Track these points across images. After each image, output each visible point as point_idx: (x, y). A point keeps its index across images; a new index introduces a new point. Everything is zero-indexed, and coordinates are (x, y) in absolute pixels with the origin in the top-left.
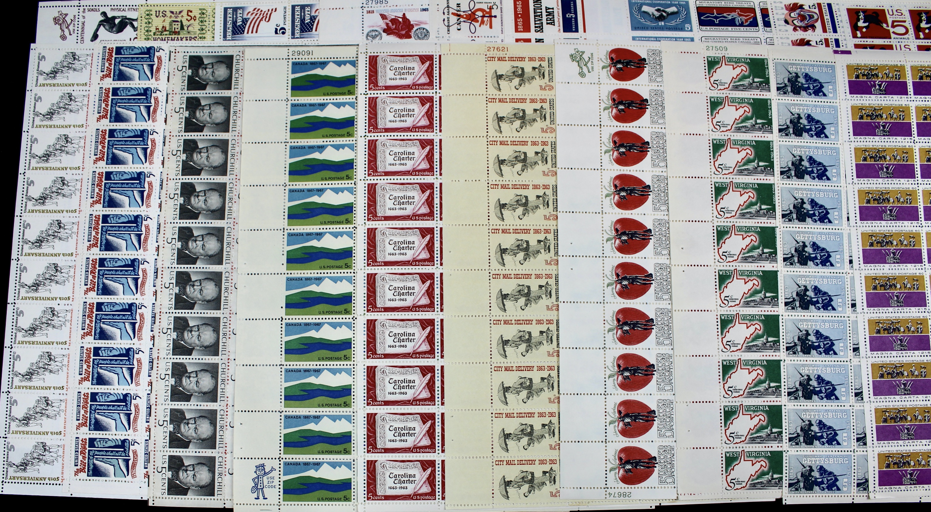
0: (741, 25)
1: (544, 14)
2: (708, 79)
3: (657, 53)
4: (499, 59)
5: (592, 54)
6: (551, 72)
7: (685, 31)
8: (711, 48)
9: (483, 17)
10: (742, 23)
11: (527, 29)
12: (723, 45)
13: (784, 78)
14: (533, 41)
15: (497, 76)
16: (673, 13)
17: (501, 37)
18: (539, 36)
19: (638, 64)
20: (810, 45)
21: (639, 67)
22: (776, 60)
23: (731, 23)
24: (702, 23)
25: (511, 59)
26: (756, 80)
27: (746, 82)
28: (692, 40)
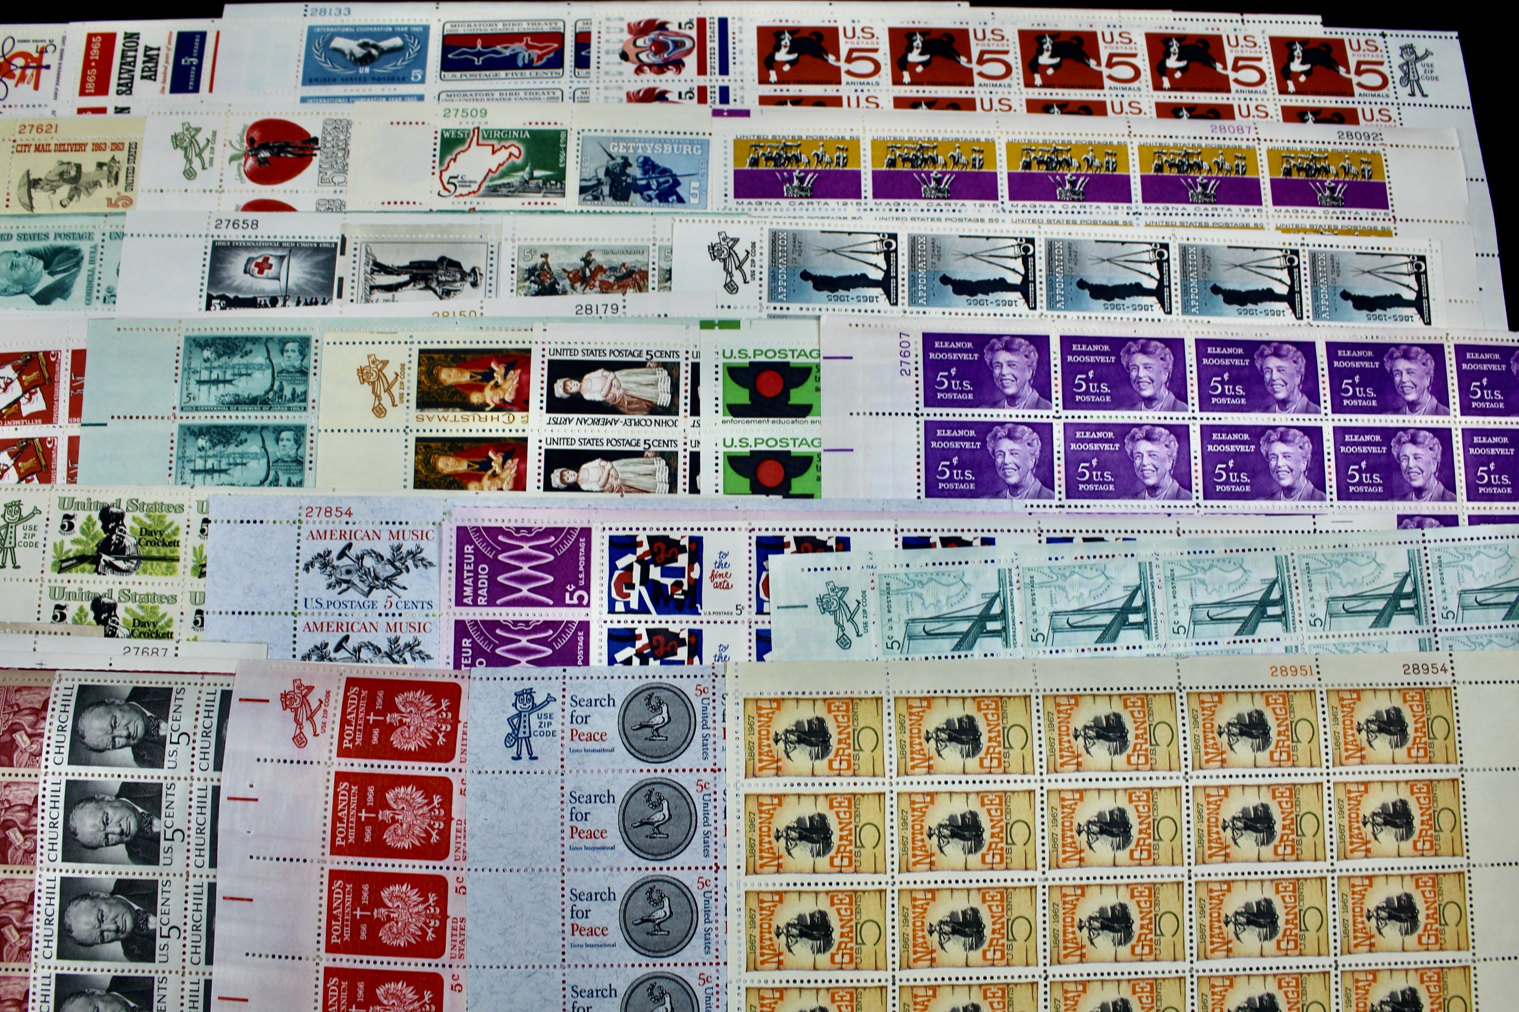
0: (529, 66)
1: (141, 58)
2: (438, 174)
3: (343, 127)
4: (37, 149)
5: (214, 133)
6: (131, 172)
7: (410, 82)
8: (453, 113)
9: (24, 68)
10: (531, 61)
11: (102, 89)
12: (479, 106)
13: (598, 167)
14: (111, 111)
15: (29, 181)
16: (393, 50)
17: (53, 105)
18: (123, 101)
19: (301, 149)
20: (666, 100)
21: (304, 155)
22: (586, 133)
23: (509, 63)
24: (447, 65)
25: (61, 148)
26: (537, 173)
27: (515, 179)
28: (421, 98)
